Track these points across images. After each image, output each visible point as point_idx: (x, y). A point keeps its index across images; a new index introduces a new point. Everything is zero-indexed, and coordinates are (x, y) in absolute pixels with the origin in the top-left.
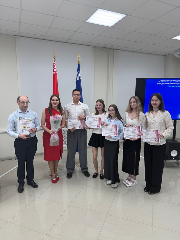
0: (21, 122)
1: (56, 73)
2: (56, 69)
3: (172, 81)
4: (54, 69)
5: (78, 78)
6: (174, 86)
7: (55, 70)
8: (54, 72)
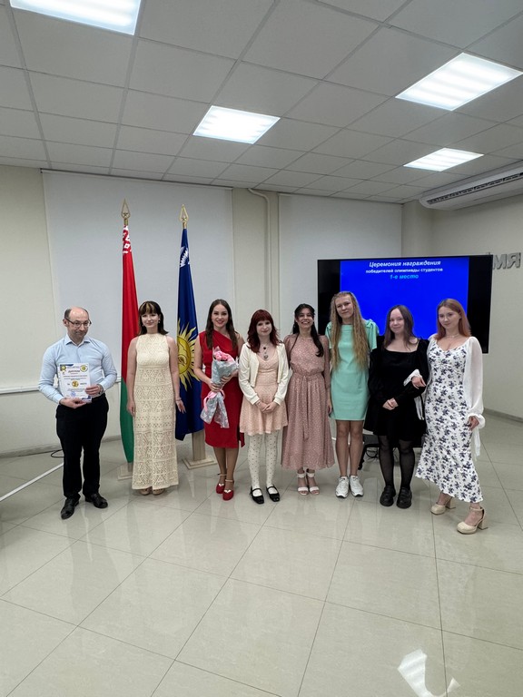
0: (67, 373)
1: (130, 253)
2: (129, 243)
3: (400, 264)
4: (125, 242)
5: (183, 261)
6: (405, 277)
7: (127, 246)
8: (124, 249)
